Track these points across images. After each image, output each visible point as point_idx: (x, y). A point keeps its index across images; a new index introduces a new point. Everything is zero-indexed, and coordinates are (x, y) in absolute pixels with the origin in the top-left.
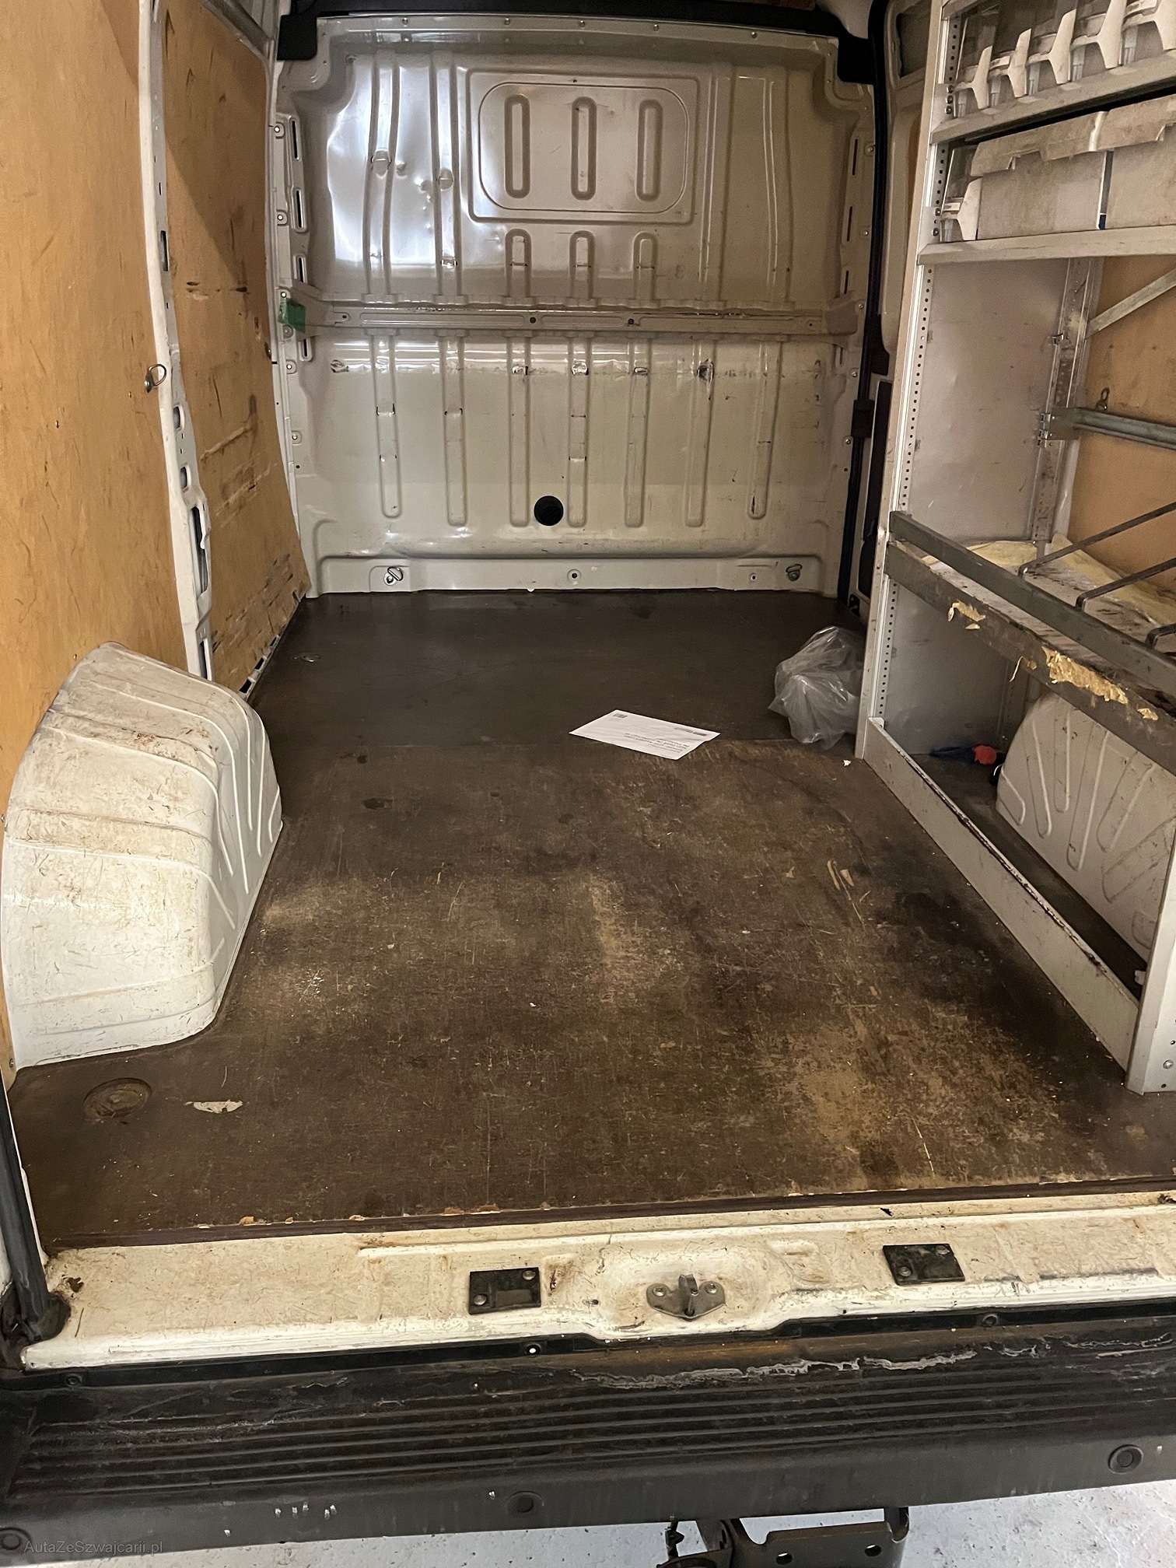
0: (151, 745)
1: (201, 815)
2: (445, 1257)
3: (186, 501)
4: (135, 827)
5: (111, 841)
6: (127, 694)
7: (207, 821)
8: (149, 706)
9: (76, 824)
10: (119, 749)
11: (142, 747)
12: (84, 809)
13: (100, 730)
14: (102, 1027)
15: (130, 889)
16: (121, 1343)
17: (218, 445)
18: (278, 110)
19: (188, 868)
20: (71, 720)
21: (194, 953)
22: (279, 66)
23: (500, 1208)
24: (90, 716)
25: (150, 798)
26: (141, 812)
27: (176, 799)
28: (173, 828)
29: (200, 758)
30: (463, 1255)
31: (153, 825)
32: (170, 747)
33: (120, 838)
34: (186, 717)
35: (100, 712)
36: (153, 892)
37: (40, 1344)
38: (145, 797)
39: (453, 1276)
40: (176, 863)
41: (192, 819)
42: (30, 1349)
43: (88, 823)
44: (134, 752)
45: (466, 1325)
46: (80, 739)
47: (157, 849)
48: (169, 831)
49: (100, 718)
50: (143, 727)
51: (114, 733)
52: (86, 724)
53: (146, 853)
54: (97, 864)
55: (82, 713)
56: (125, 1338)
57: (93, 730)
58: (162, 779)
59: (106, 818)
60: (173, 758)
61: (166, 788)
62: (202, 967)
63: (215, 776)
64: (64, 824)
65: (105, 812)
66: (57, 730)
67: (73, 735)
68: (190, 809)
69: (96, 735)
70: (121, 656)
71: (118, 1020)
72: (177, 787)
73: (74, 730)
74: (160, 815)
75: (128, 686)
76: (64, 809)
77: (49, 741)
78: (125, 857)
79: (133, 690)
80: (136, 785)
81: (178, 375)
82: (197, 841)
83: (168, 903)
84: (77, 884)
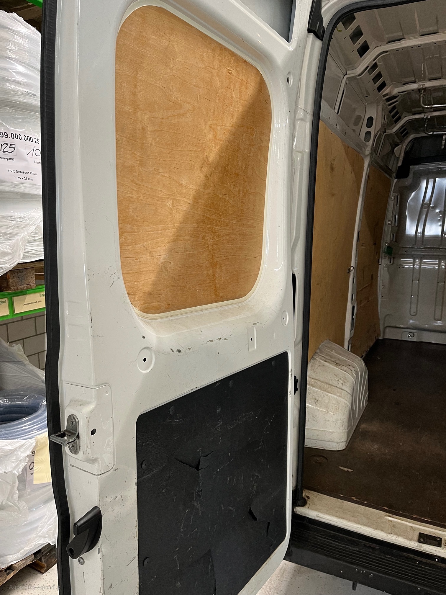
0: (340, 367)
1: (351, 388)
2: (412, 527)
3: (352, 304)
4: (334, 387)
5: (327, 389)
6: (333, 353)
7: (352, 390)
8: (339, 357)
9: (319, 383)
10: (331, 366)
11: (337, 367)
12: (321, 379)
13: (327, 360)
14: (317, 440)
15: (330, 403)
16: (319, 514)
17: (361, 289)
18: (393, 192)
19: (346, 402)
20: (320, 356)
21: (344, 426)
22: (396, 180)
23: (431, 520)
24: (325, 356)
25: (338, 380)
26: (335, 383)
27: (345, 382)
28: (343, 390)
29: (352, 373)
30: (418, 528)
31: (338, 387)
32: (345, 368)
33: (329, 389)
34: (349, 362)
35: (327, 356)
36: (336, 406)
37: (299, 507)
38: (337, 380)
39: (414, 532)
40: (343, 400)
41: (348, 388)
42: (297, 508)
43: (322, 383)
44: (335, 368)
45: (417, 545)
46: (322, 361)
47: (338, 394)
48: (342, 390)
49: (327, 357)
50: (338, 362)
51: (330, 361)
52: (324, 358)
53: (335, 395)
54: (323, 395)
55: (322, 355)
56: (320, 513)
57: (325, 360)
58: (342, 376)
59: (326, 383)
60: (345, 371)
61: (342, 378)
62: (345, 431)
63: (355, 379)
64: (316, 382)
65: (326, 381)
66: (317, 358)
67: (320, 360)
68: (348, 385)
69: (326, 361)
70: (332, 343)
71: (321, 439)
72: (345, 379)
73: (321, 359)
74: (340, 385)
75: (334, 351)
76: (316, 378)
77: (315, 361)
78: (330, 394)
79: (335, 352)
80: (335, 376)
81: (356, 269)
82: (349, 395)
83: (339, 409)
84: (317, 398)
